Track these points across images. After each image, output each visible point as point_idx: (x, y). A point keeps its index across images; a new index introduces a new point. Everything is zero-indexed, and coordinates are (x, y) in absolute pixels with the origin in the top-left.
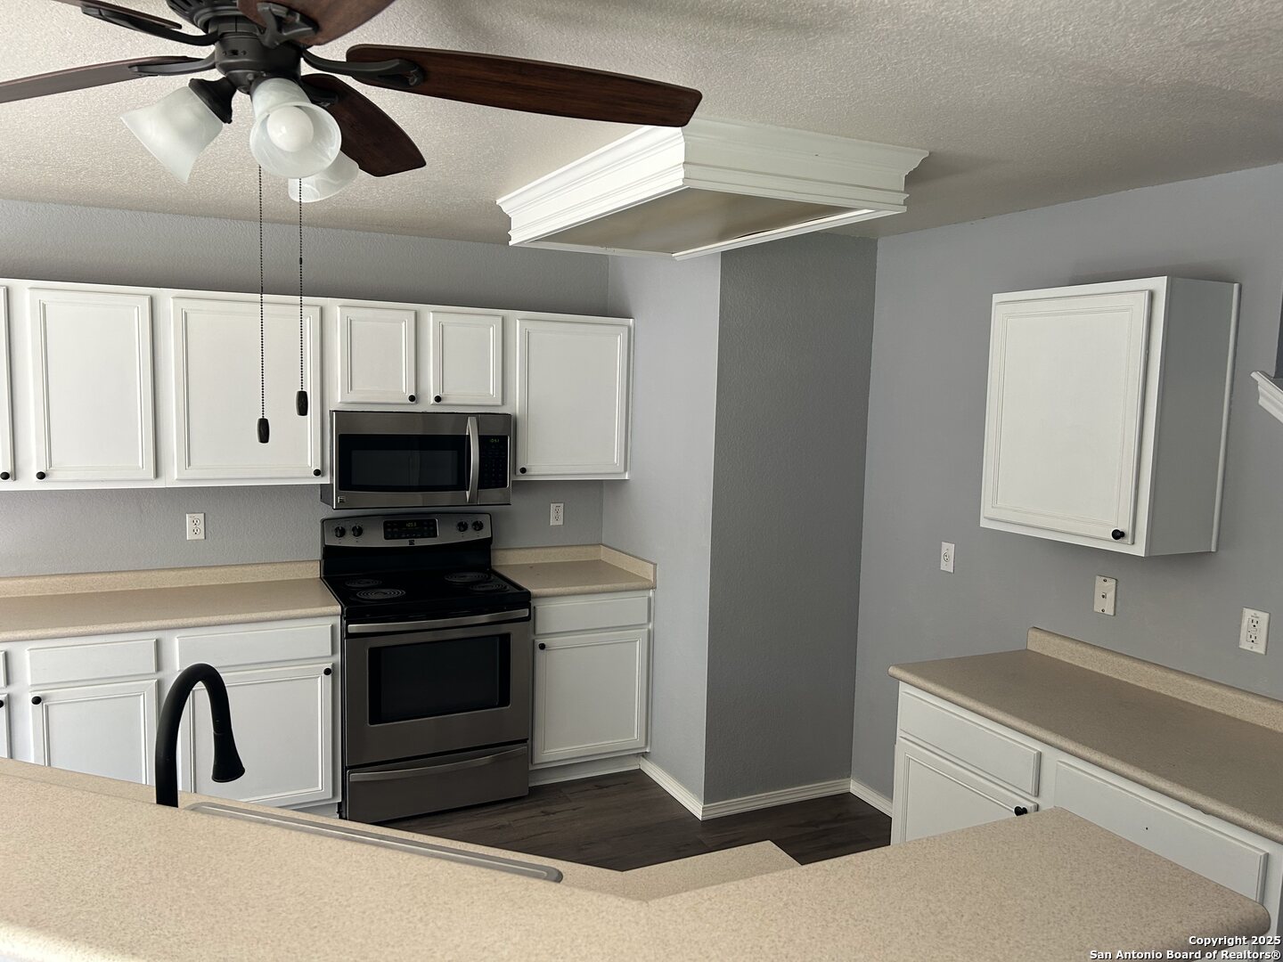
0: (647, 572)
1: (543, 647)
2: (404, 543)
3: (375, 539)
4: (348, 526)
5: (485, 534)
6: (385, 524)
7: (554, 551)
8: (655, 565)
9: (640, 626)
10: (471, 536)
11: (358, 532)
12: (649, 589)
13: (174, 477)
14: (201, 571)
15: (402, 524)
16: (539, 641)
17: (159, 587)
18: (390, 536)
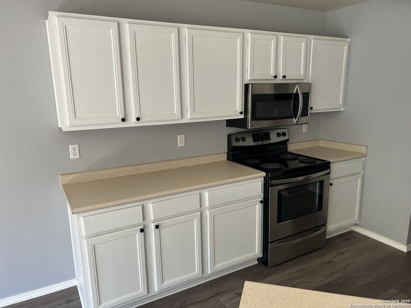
0: (363, 150)
1: (331, 184)
2: (260, 143)
3: (249, 142)
4: (240, 137)
5: (286, 138)
6: (253, 135)
7: (305, 143)
8: (367, 146)
9: (359, 173)
10: (282, 139)
11: (243, 139)
12: (362, 157)
13: (188, 118)
14: (185, 160)
15: (258, 134)
16: (331, 182)
17: (170, 168)
18: (255, 140)
